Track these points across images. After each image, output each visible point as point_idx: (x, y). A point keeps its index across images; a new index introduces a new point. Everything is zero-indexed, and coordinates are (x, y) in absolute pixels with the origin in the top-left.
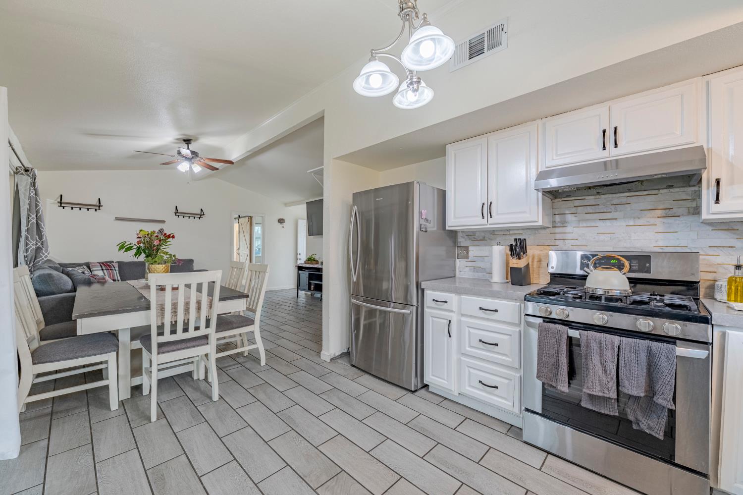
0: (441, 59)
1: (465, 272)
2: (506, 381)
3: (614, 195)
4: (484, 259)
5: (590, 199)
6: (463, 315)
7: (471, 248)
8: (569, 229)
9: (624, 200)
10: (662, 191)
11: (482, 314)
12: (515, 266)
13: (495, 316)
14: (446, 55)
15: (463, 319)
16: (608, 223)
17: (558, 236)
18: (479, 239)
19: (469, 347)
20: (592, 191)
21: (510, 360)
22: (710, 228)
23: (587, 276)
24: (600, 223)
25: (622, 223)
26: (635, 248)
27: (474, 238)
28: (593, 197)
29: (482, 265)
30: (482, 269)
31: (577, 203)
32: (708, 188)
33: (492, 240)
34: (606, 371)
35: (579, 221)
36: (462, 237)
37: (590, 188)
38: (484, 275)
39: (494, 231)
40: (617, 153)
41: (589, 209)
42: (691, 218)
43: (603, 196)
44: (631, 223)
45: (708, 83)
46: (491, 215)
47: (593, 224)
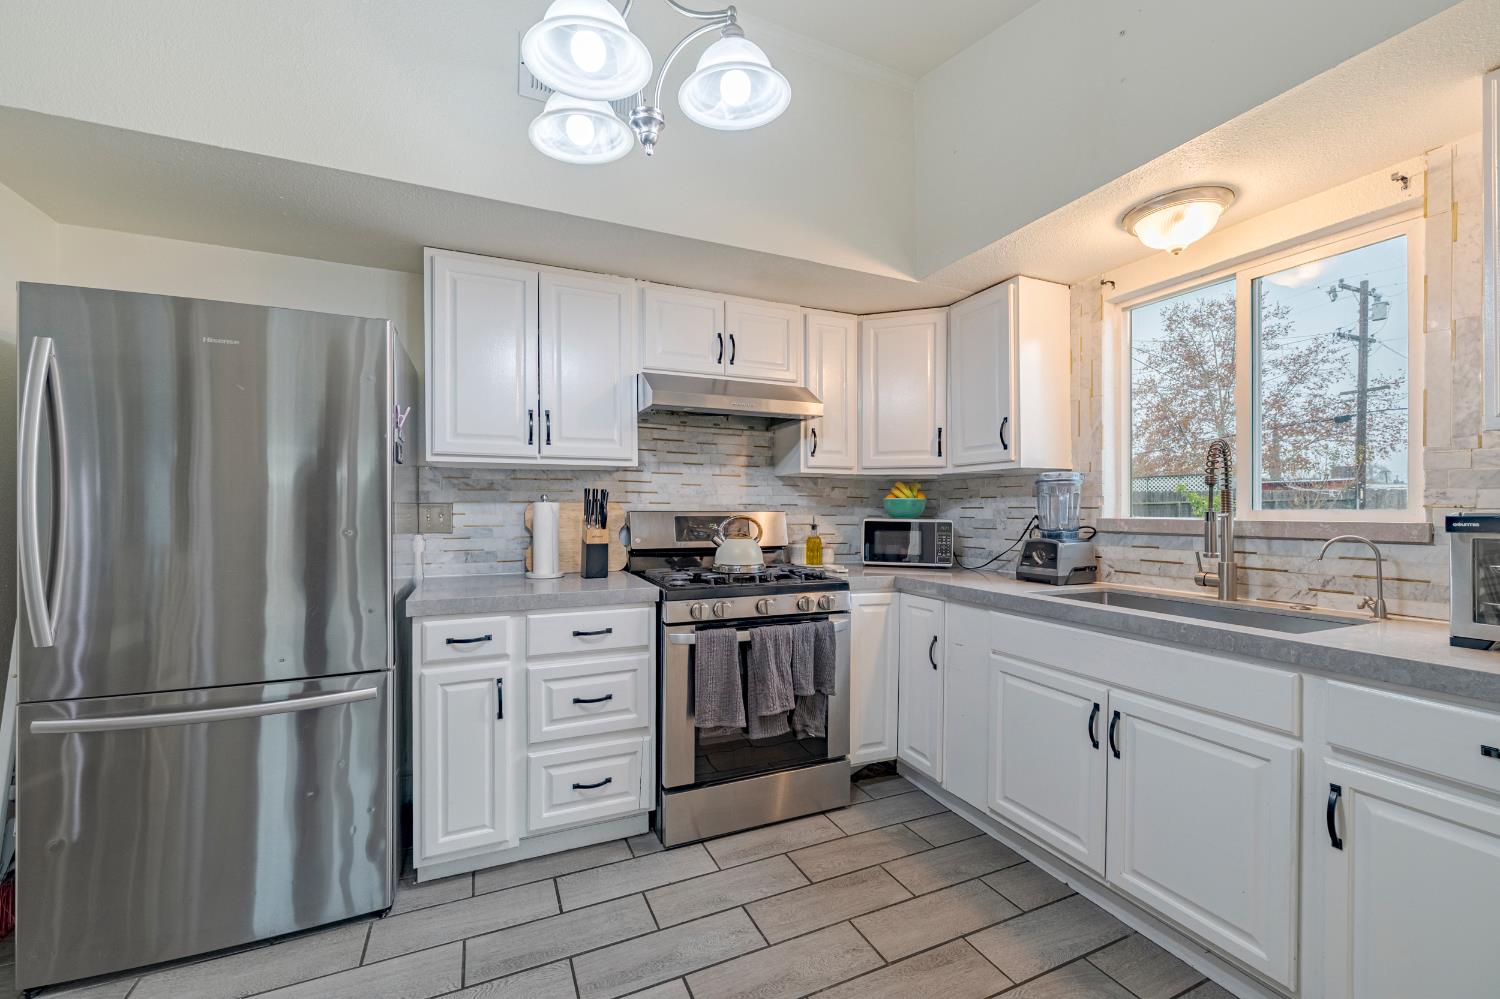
0: (723, 118)
1: (442, 563)
2: (625, 760)
3: (700, 430)
4: (491, 530)
5: (673, 431)
6: (529, 658)
7: (457, 508)
8: (646, 476)
9: (709, 438)
10: (745, 432)
11: (579, 644)
12: (597, 541)
13: (607, 641)
14: (735, 118)
15: (533, 666)
16: (694, 469)
17: (631, 486)
18: (478, 487)
19: (547, 725)
20: (677, 420)
21: (634, 716)
22: (781, 483)
23: (715, 549)
24: (684, 469)
25: (706, 471)
26: (721, 506)
27: (467, 485)
28: (675, 428)
29: (486, 545)
30: (487, 553)
31: (657, 434)
32: (806, 437)
33: (509, 490)
34: (783, 676)
35: (659, 463)
36: (431, 480)
37: (673, 413)
38: (491, 567)
39: (514, 471)
40: (732, 370)
41: (672, 446)
42: (766, 471)
43: (688, 429)
44: (717, 472)
45: (805, 316)
46: (548, 439)
47: (676, 470)
